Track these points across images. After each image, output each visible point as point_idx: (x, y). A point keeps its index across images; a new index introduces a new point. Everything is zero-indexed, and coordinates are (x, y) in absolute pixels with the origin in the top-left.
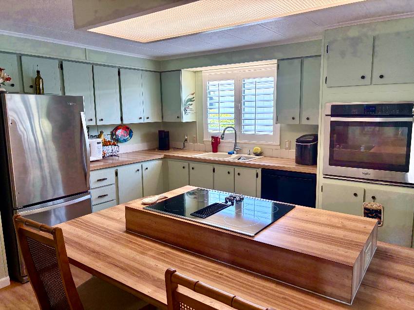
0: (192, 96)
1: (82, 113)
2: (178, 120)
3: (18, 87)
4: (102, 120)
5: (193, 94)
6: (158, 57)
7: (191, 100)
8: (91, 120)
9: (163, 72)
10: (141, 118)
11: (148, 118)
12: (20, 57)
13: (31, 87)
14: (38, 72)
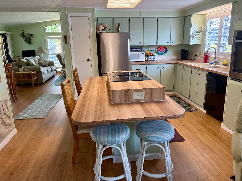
0: (200, 29)
1: (129, 40)
2: (187, 44)
3: (112, 30)
4: (146, 43)
5: (201, 28)
6: (182, 9)
7: (198, 32)
8: (141, 43)
9: (185, 17)
10: (168, 42)
11: (173, 42)
12: (113, 18)
13: (117, 29)
14: (119, 23)
